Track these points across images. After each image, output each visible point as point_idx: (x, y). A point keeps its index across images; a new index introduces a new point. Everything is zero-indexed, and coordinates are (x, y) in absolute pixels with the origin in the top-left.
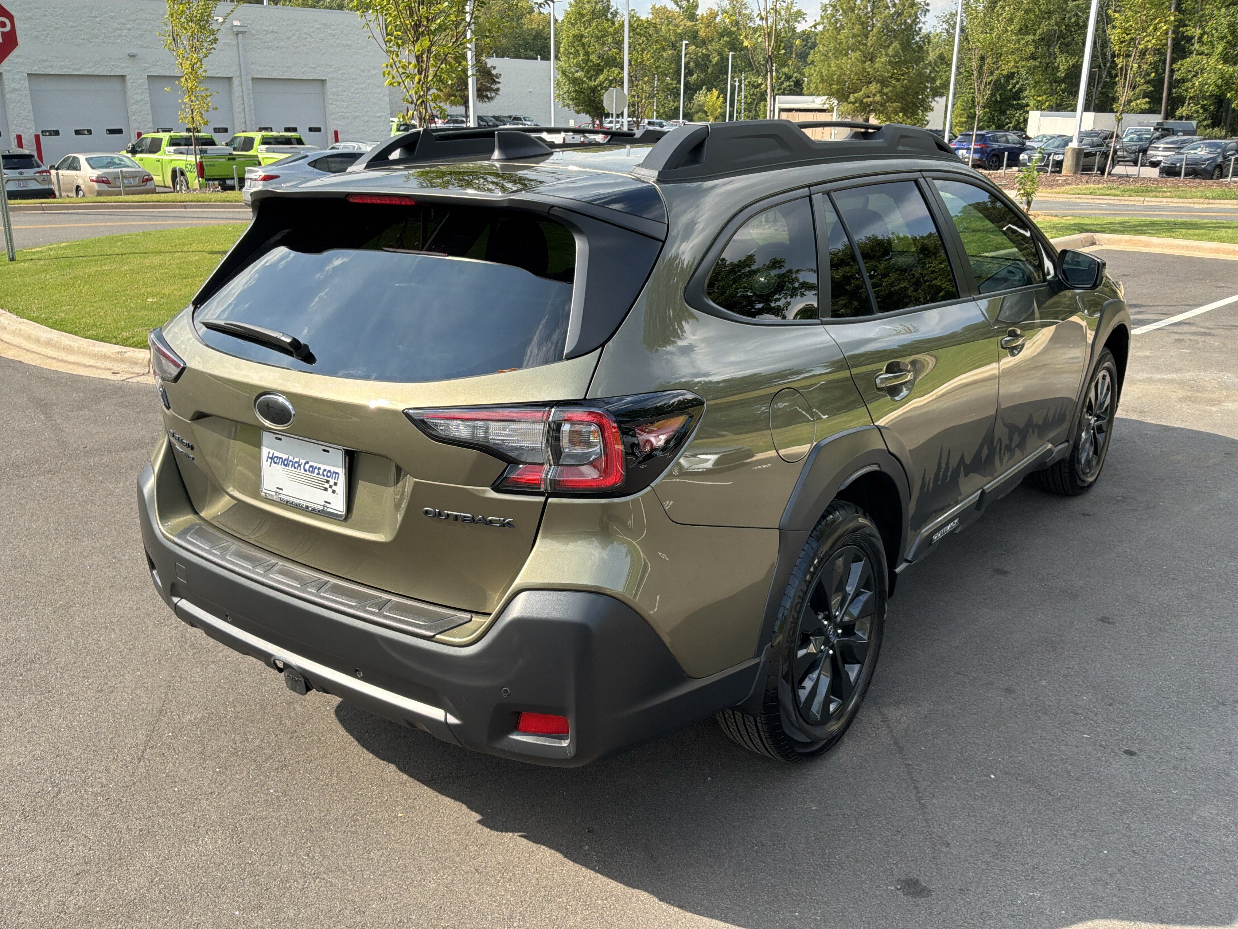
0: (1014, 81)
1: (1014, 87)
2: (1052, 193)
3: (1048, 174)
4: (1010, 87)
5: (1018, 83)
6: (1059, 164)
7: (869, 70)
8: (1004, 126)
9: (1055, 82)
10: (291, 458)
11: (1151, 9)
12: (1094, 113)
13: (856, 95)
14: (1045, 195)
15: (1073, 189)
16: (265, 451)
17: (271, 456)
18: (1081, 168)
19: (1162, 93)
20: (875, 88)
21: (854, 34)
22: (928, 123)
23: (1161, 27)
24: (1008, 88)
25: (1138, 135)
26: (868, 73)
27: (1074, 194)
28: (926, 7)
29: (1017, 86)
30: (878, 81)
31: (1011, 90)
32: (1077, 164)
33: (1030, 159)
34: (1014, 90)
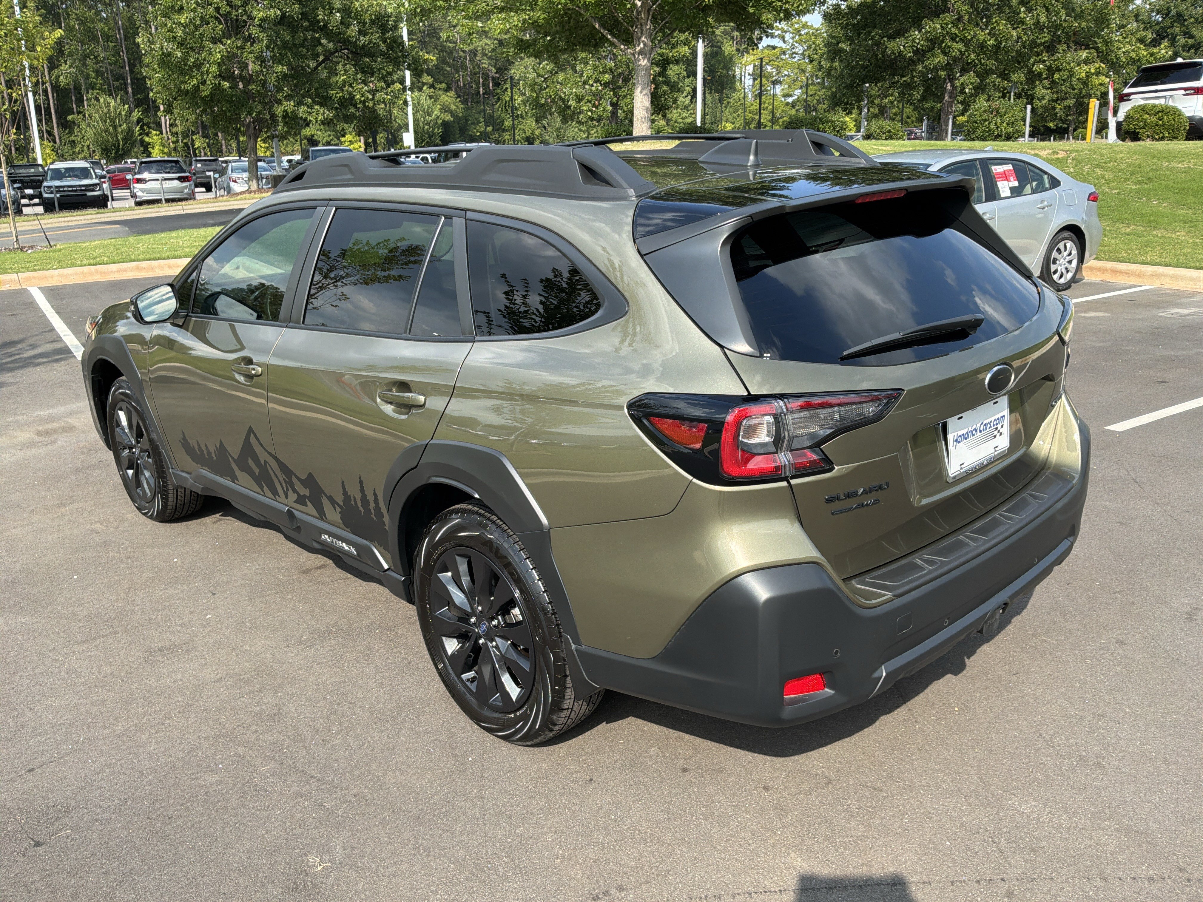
10: (970, 429)
16: (951, 438)
17: (955, 438)
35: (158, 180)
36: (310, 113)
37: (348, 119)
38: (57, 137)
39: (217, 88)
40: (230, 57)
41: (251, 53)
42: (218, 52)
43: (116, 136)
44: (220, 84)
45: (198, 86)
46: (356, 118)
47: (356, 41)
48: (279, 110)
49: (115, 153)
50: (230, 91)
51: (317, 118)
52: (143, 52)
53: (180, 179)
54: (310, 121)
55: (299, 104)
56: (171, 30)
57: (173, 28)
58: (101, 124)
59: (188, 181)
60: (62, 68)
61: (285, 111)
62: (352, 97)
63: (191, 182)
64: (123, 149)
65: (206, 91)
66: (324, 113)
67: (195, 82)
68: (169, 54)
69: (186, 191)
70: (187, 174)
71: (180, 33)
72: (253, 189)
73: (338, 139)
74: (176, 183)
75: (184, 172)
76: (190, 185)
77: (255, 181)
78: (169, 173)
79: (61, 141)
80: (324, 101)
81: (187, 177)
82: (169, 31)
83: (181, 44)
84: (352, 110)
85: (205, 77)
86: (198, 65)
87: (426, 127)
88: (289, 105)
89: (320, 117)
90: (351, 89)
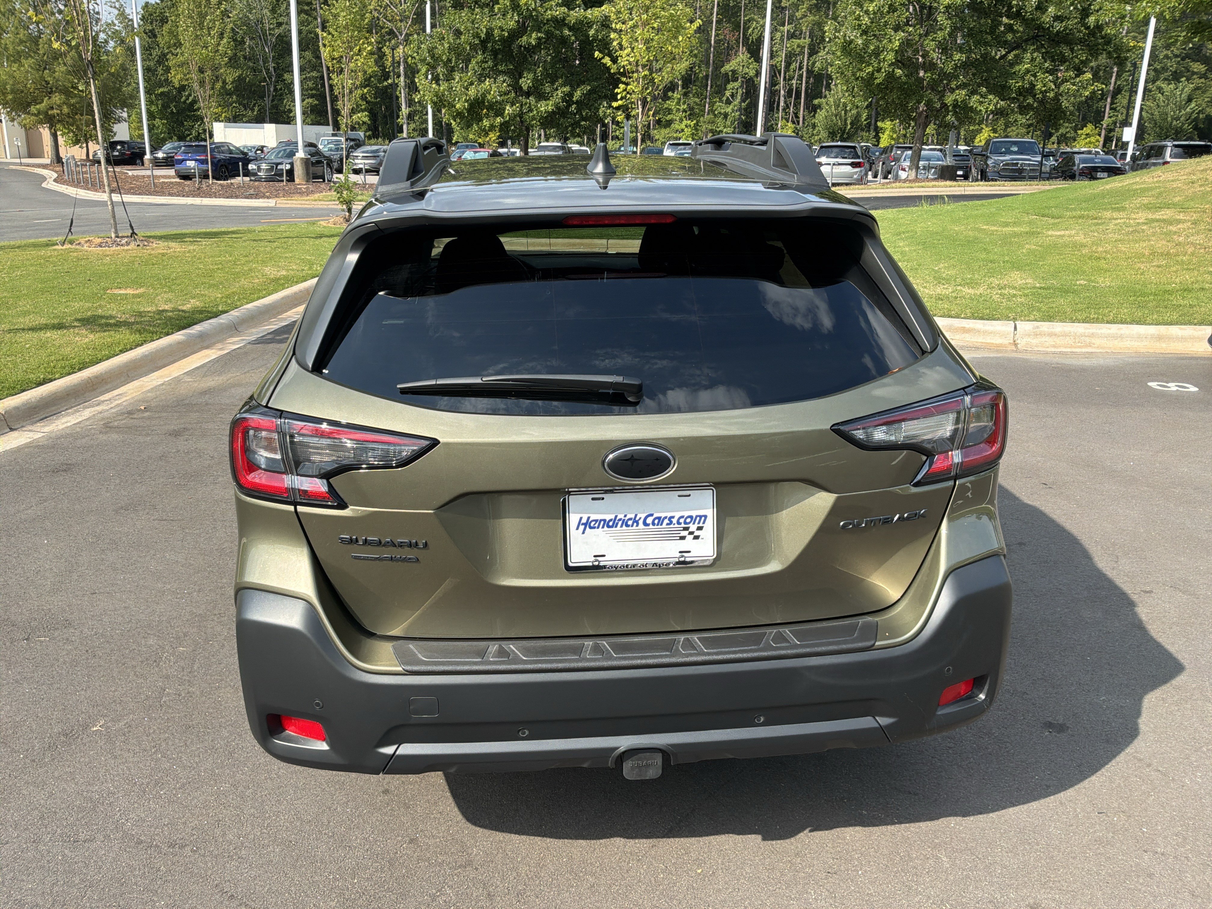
0: (187, 93)
1: (188, 99)
2: (309, 200)
3: (285, 183)
4: (184, 98)
5: (190, 95)
6: (290, 173)
7: (49, 79)
8: (186, 137)
9: (227, 95)
10: (621, 516)
11: (353, 31)
12: (274, 125)
13: (38, 107)
14: (304, 202)
15: (325, 196)
16: (573, 519)
17: (584, 521)
18: (311, 176)
19: (327, 107)
20: (60, 99)
21: (20, 39)
22: (115, 134)
23: (365, 48)
24: (182, 100)
25: (335, 145)
26: (47, 83)
27: (330, 201)
28: (96, 16)
29: (191, 99)
30: (61, 92)
31: (185, 102)
32: (308, 173)
33: (259, 169)
34: (187, 102)
35: (829, 164)
36: (981, 103)
37: (1023, 110)
38: (801, 119)
39: (890, 76)
40: (907, 43)
41: (933, 40)
42: (897, 39)
43: (846, 120)
44: (893, 71)
45: (873, 74)
46: (1033, 109)
47: (1049, 28)
48: (949, 99)
49: (840, 137)
50: (904, 79)
51: (987, 108)
52: (827, 40)
53: (853, 165)
54: (980, 110)
55: (973, 92)
56: (858, 18)
57: (860, 16)
58: (833, 109)
59: (860, 167)
60: (820, 54)
61: (956, 100)
62: (1033, 86)
63: (862, 168)
64: (848, 133)
65: (880, 78)
66: (997, 103)
67: (870, 69)
68: (851, 42)
69: (855, 176)
70: (861, 160)
71: (866, 20)
72: (910, 178)
73: (1076, 132)
74: (849, 169)
75: (858, 157)
76: (861, 171)
77: (914, 170)
78: (845, 158)
79: (804, 123)
80: (1001, 91)
81: (859, 163)
82: (855, 19)
83: (865, 32)
84: (1030, 100)
85: (882, 64)
86: (877, 53)
87: (1174, 123)
88: (961, 94)
89: (992, 107)
90: (1033, 79)
